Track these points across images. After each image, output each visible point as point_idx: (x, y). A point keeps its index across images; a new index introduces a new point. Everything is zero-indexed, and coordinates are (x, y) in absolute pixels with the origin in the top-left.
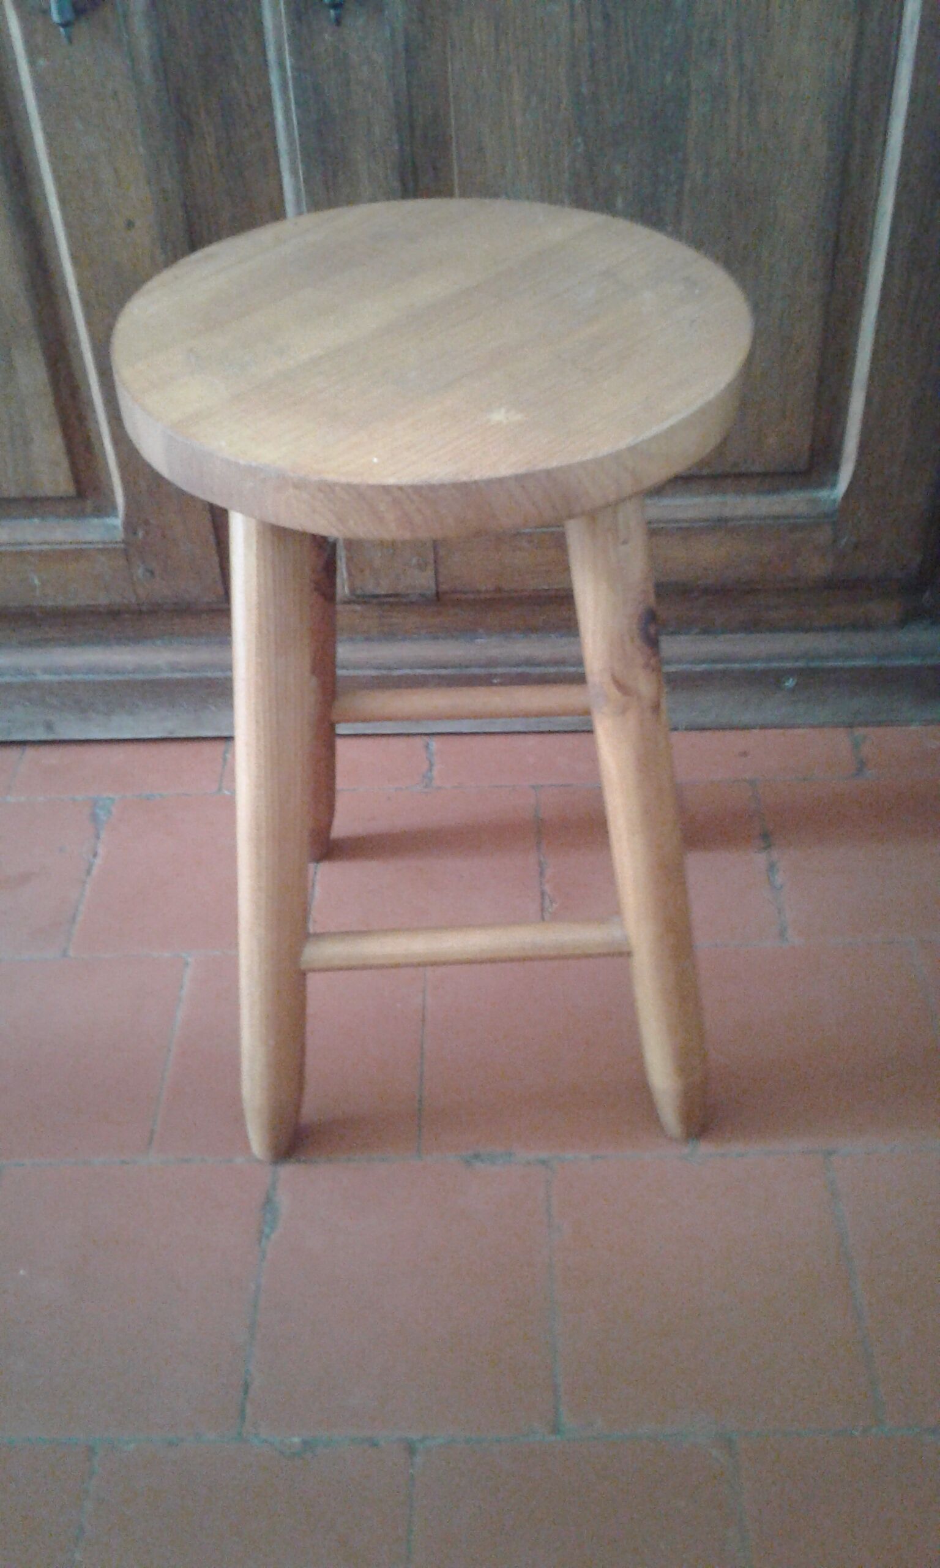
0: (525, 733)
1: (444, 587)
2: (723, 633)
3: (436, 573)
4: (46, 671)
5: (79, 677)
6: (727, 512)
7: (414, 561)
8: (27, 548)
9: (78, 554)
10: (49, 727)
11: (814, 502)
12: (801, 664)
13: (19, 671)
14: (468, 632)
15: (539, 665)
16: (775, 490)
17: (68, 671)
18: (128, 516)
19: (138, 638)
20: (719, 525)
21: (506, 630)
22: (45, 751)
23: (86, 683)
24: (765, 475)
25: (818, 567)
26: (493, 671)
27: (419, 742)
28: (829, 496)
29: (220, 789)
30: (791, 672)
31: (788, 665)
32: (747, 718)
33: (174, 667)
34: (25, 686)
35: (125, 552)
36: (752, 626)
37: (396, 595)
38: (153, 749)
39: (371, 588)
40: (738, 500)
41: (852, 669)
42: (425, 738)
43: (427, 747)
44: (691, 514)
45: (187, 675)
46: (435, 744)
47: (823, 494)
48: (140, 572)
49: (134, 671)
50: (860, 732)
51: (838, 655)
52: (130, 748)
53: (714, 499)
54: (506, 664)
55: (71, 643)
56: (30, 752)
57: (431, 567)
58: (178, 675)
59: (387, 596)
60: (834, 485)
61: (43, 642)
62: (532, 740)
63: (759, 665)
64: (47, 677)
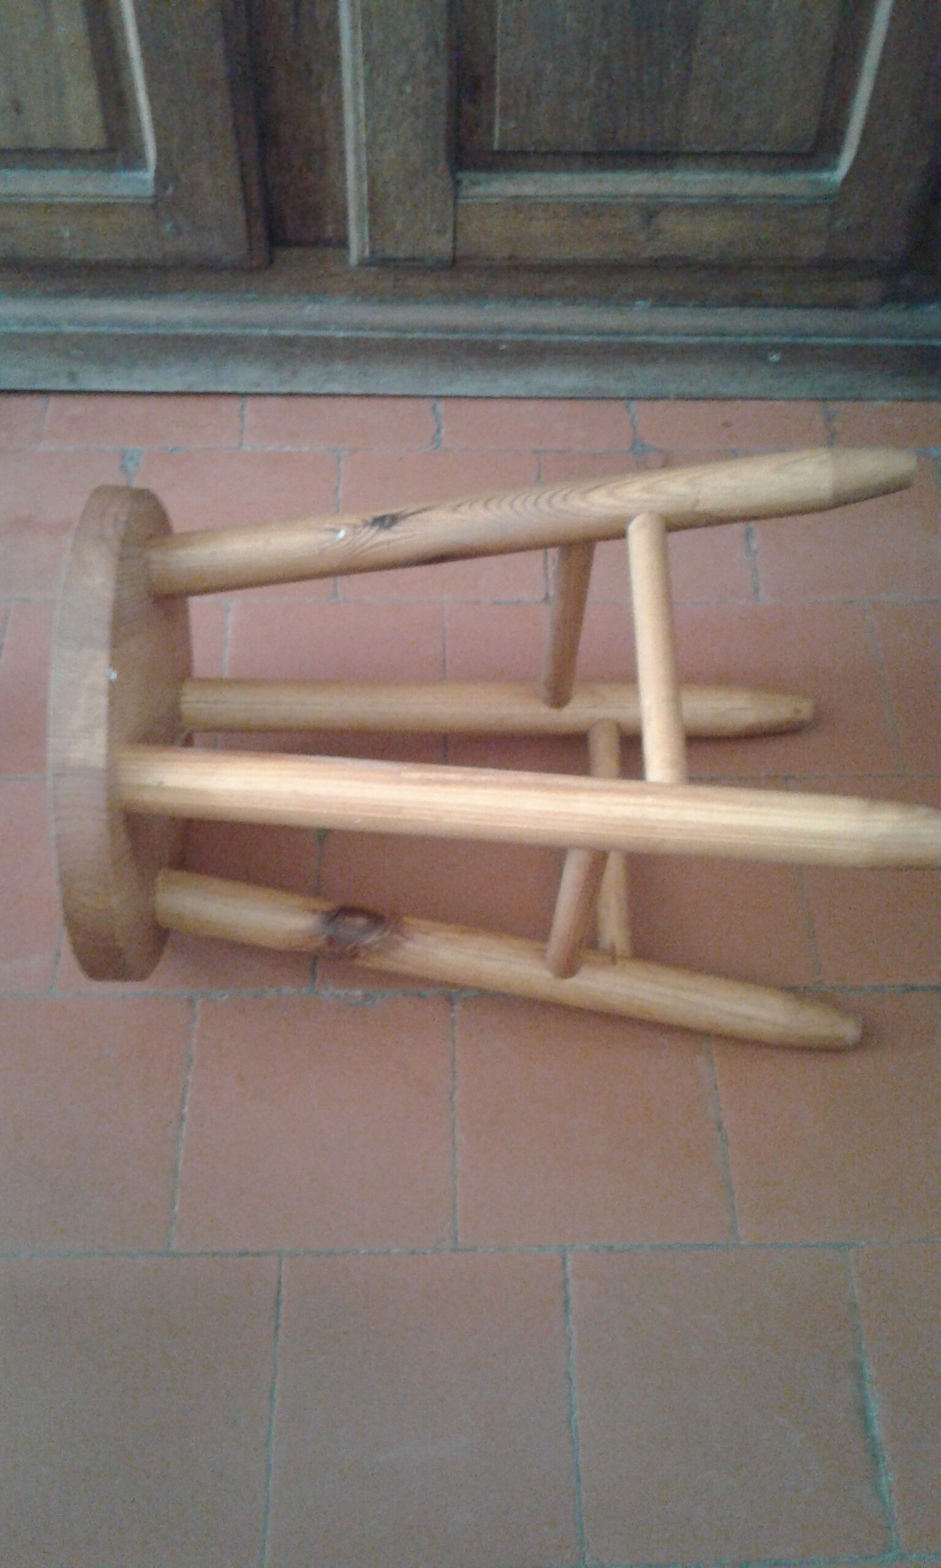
0: (524, 398)
1: (460, 253)
2: (718, 307)
3: (455, 239)
4: (71, 322)
5: (103, 329)
6: (735, 190)
7: (434, 227)
8: (57, 200)
9: (107, 208)
10: (72, 376)
11: (817, 183)
12: (787, 339)
13: (46, 322)
14: (479, 296)
15: (545, 332)
16: (778, 170)
17: (94, 324)
18: (157, 171)
19: (162, 291)
20: (727, 203)
21: (514, 298)
22: (68, 401)
23: (110, 336)
24: (772, 155)
25: (811, 247)
26: (499, 337)
27: (426, 405)
28: (829, 178)
29: (241, 445)
30: (775, 348)
31: (776, 340)
32: (733, 389)
33: (195, 324)
34: (52, 337)
35: (154, 206)
36: (743, 301)
37: (414, 259)
38: (172, 402)
39: (390, 252)
40: (746, 176)
41: (835, 347)
42: (434, 401)
43: (434, 408)
44: (697, 190)
45: (208, 331)
46: (441, 406)
47: (825, 176)
48: (168, 227)
49: (158, 325)
50: (833, 406)
51: (819, 333)
52: (152, 403)
53: (725, 176)
54: (512, 330)
55: (95, 295)
56: (53, 403)
57: (449, 235)
58: (199, 331)
59: (406, 260)
60: (834, 168)
61: (69, 293)
62: (531, 406)
63: (748, 340)
64: (71, 329)
